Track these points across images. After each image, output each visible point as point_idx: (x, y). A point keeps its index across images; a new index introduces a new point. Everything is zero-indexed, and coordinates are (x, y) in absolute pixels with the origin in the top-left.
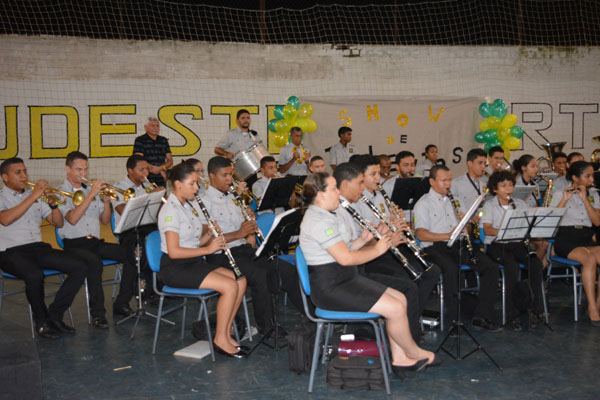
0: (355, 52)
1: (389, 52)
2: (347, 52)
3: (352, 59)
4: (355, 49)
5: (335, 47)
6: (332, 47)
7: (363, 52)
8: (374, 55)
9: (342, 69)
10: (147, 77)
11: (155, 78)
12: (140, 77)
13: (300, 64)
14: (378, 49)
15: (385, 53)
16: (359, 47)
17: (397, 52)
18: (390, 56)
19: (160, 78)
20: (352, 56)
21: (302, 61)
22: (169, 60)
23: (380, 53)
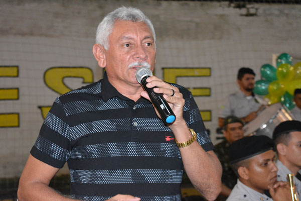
0: (252, 11)
1: (286, 11)
2: (244, 11)
3: (251, 18)
4: (252, 7)
5: (233, 5)
6: (229, 6)
7: (260, 11)
8: (271, 14)
9: (239, 29)
10: (32, 34)
11: (41, 35)
12: (23, 34)
13: (197, 24)
14: (275, 8)
15: (281, 11)
16: (256, 5)
17: (293, 12)
18: (287, 15)
19: (47, 36)
20: (249, 15)
21: (197, 20)
22: (56, 15)
23: (277, 12)
